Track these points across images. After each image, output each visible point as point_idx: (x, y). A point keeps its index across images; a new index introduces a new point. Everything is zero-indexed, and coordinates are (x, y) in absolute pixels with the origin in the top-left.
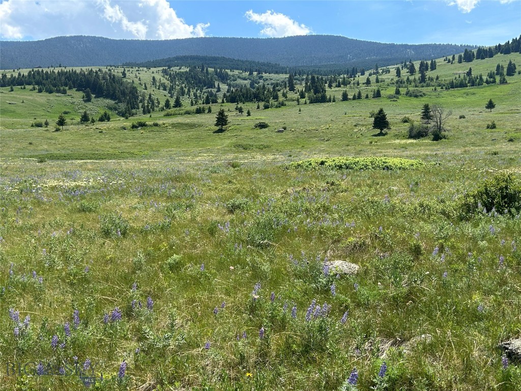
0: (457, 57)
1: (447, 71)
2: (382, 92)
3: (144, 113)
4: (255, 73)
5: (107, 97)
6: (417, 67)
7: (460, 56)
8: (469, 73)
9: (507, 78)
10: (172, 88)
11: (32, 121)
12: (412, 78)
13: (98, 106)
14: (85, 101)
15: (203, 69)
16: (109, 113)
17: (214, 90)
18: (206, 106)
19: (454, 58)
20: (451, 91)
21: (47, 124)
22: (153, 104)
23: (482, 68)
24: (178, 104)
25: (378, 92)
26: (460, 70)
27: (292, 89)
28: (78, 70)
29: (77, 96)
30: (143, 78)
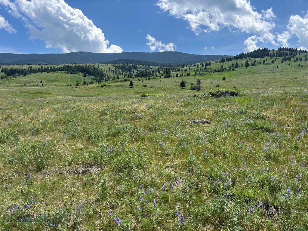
0: (219, 61)
1: (215, 65)
3: (106, 81)
4: (147, 66)
5: (92, 75)
6: (204, 64)
8: (222, 67)
9: (235, 69)
10: (116, 72)
11: (66, 84)
12: (202, 68)
13: (89, 78)
14: (84, 77)
15: (128, 65)
16: (93, 81)
17: (132, 73)
18: (128, 79)
20: (215, 73)
21: (71, 85)
22: (109, 78)
23: (227, 65)
24: (118, 78)
25: (189, 73)
26: (219, 66)
27: (159, 72)
28: (81, 65)
29: (81, 75)
30: (105, 68)
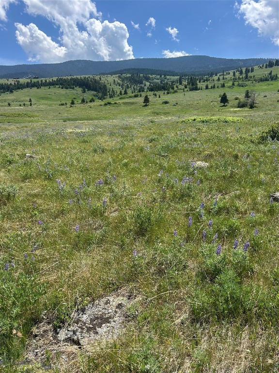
1: (259, 73)
2: (226, 85)
3: (110, 98)
4: (163, 76)
5: (92, 90)
6: (244, 71)
7: (266, 65)
8: (270, 74)
10: (123, 85)
11: (60, 103)
12: (241, 77)
13: (89, 95)
14: (83, 92)
15: (137, 75)
16: (94, 98)
17: (143, 85)
18: (139, 94)
19: (263, 66)
20: (261, 83)
21: (66, 104)
22: (114, 93)
24: (126, 93)
25: (224, 84)
26: (266, 72)
27: (181, 84)
28: (79, 77)
29: (79, 90)
30: (109, 80)
